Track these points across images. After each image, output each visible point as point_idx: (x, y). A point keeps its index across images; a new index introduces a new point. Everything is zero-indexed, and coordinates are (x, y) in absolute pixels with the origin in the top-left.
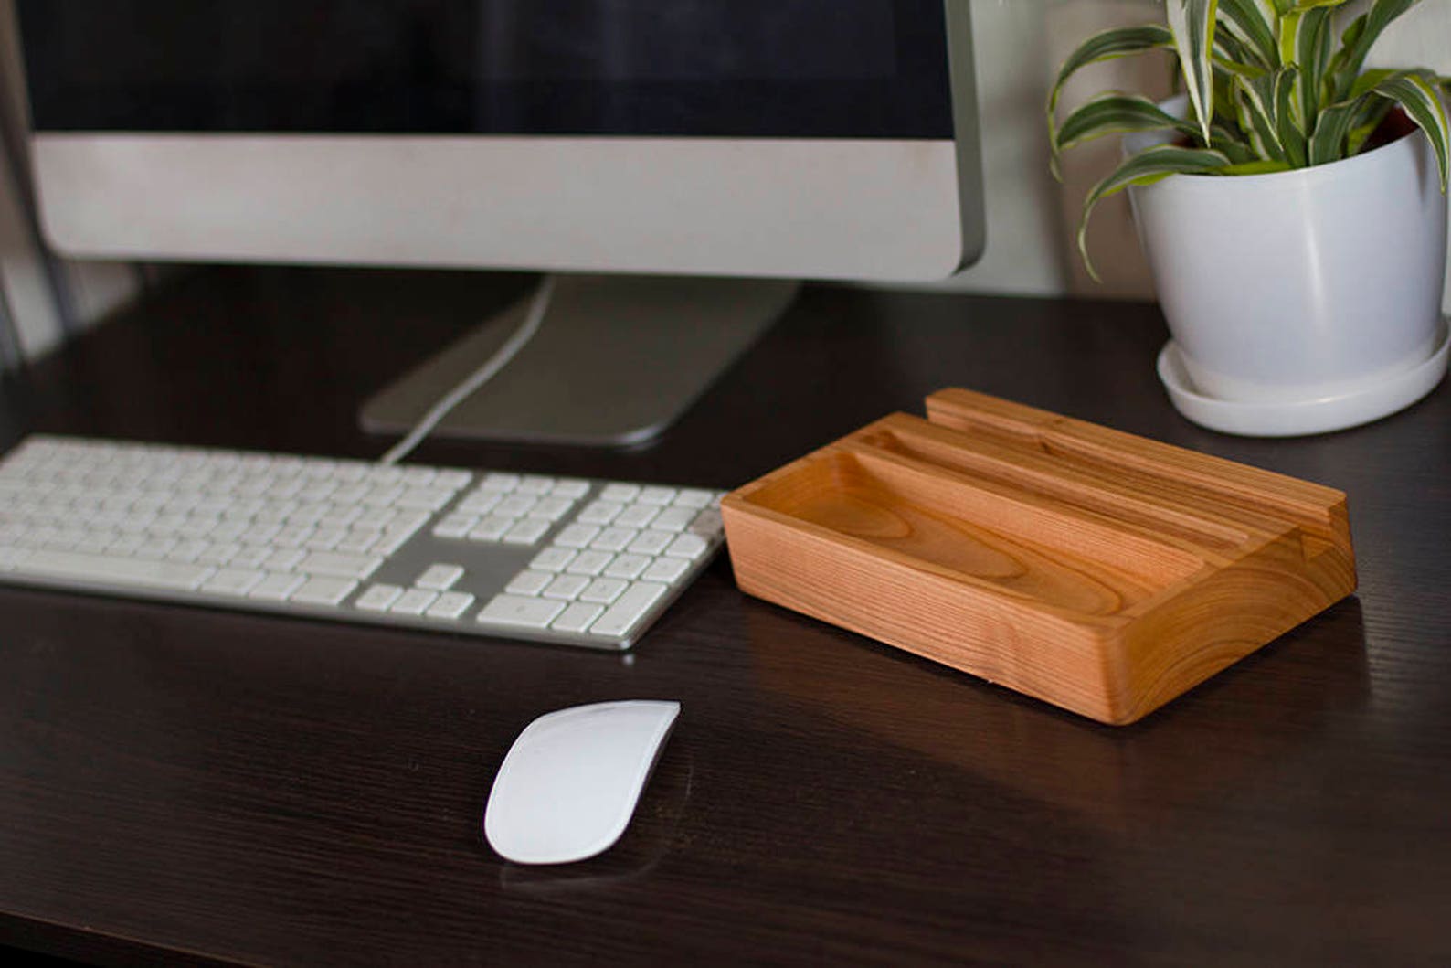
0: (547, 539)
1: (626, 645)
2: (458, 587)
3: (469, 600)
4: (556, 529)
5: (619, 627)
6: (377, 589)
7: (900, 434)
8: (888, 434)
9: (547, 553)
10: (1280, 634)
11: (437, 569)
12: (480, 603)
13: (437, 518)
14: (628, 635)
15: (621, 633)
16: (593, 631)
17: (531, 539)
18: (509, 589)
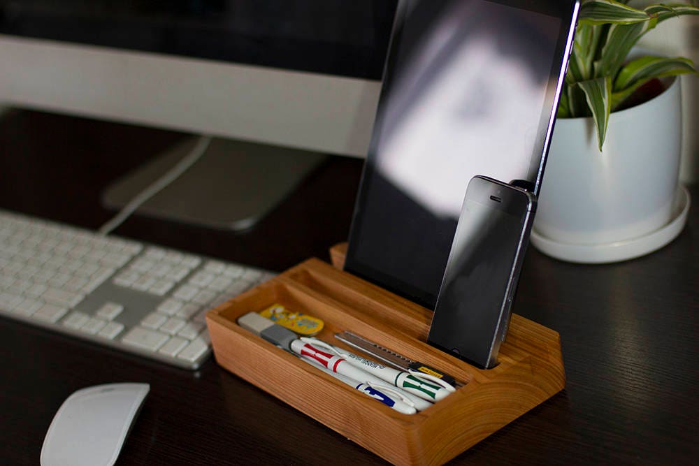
0: (169, 294)
1: (196, 366)
2: (118, 319)
3: (119, 328)
4: (177, 286)
5: (192, 356)
6: (76, 315)
7: (313, 273)
8: (306, 273)
9: (169, 302)
10: (517, 417)
11: (109, 306)
12: (126, 330)
13: (118, 272)
14: (197, 361)
15: (193, 359)
16: (180, 356)
17: (162, 291)
18: (144, 323)
